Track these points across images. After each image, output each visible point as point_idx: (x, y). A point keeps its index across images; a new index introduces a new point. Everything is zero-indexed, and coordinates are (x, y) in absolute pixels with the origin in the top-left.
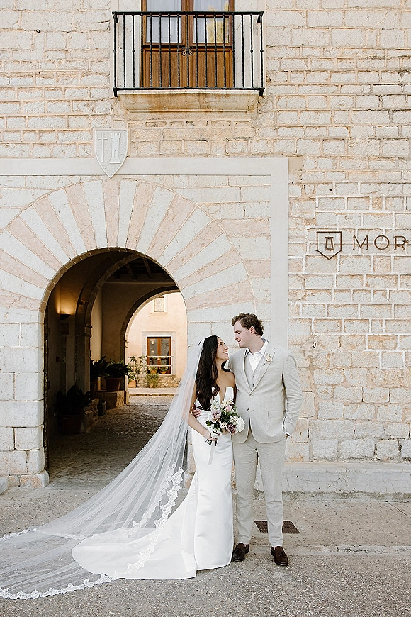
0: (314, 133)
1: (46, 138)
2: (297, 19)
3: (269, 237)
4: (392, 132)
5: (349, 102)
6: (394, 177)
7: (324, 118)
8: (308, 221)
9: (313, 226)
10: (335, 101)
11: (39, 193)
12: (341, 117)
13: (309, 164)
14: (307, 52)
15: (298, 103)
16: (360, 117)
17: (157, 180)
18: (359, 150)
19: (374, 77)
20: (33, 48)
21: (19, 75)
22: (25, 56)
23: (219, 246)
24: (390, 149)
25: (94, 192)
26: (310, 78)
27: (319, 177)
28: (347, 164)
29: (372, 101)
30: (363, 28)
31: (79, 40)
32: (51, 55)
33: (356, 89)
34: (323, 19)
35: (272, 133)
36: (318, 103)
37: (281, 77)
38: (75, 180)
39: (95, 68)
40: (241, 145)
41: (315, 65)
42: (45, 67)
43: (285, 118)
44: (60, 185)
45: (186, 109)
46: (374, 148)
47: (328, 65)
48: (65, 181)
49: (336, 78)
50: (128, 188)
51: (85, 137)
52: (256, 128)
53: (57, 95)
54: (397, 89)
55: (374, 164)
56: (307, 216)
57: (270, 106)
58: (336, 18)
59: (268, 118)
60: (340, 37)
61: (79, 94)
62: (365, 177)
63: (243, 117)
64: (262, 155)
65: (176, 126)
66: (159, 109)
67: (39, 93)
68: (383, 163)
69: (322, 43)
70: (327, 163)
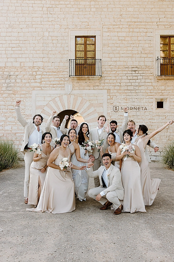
0: (113, 84)
1: (54, 86)
2: (109, 59)
3: (103, 107)
4: (130, 84)
5: (120, 78)
6: (130, 94)
7: (115, 81)
8: (111, 104)
9: (112, 105)
10: (117, 77)
11: (53, 98)
12: (119, 81)
13: (112, 91)
14: (111, 67)
15: (109, 78)
16: (123, 81)
17: (79, 95)
18: (122, 88)
19: (126, 72)
20: (52, 66)
21: (48, 72)
22: (50, 68)
23: (92, 109)
24: (129, 88)
25: (65, 98)
26: (112, 72)
27: (114, 94)
28: (120, 91)
29: (125, 77)
30: (124, 61)
31: (62, 64)
32: (56, 68)
33: (122, 75)
34: (115, 59)
35: (104, 85)
36: (114, 78)
37: (106, 72)
38: (61, 95)
39: (65, 71)
40: (97, 87)
41: (113, 69)
42: (54, 70)
43: (106, 81)
44: (58, 96)
45: (85, 80)
46: (126, 88)
47: (115, 69)
48: (59, 95)
49: (118, 72)
50: (72, 97)
51: (63, 86)
52: (100, 84)
53: (57, 76)
54: (131, 75)
55: (126, 91)
56: (111, 103)
57: (103, 78)
58: (118, 59)
59: (103, 81)
60: (118, 63)
61: (62, 76)
62: (124, 94)
63: (97, 81)
64: (101, 89)
65: (83, 83)
66: (79, 79)
67: (53, 76)
68: (128, 91)
69: (115, 65)
70: (116, 91)
